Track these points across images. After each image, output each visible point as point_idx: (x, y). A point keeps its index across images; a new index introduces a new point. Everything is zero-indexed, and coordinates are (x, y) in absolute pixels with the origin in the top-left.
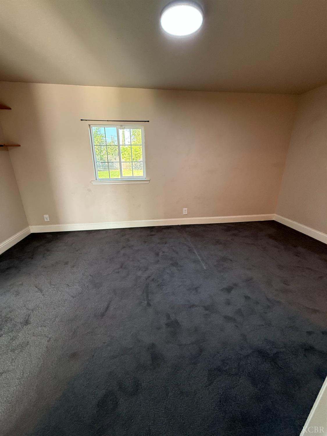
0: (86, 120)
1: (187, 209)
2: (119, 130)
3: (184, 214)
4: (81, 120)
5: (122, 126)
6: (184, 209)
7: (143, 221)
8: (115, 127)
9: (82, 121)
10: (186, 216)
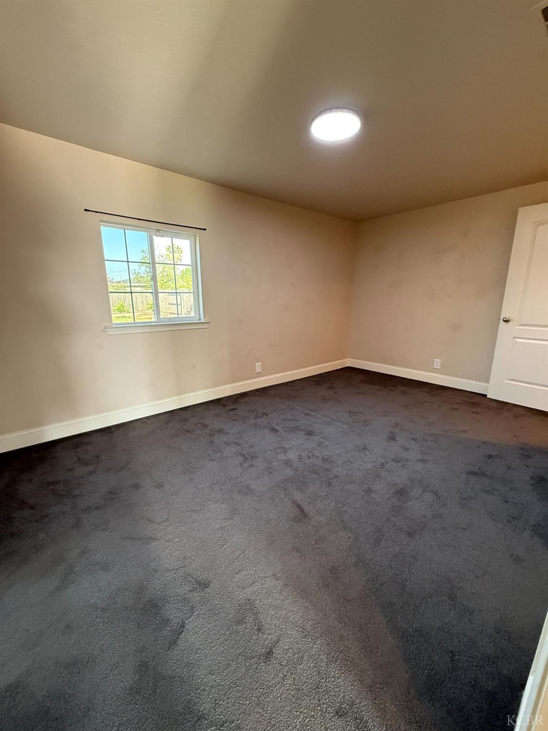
0: (96, 212)
1: (260, 363)
2: (154, 237)
3: (257, 372)
4: (86, 210)
5: (159, 232)
6: (257, 364)
7: (201, 392)
8: (145, 231)
9: (87, 212)
10: (259, 375)
